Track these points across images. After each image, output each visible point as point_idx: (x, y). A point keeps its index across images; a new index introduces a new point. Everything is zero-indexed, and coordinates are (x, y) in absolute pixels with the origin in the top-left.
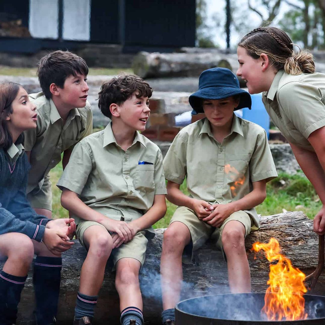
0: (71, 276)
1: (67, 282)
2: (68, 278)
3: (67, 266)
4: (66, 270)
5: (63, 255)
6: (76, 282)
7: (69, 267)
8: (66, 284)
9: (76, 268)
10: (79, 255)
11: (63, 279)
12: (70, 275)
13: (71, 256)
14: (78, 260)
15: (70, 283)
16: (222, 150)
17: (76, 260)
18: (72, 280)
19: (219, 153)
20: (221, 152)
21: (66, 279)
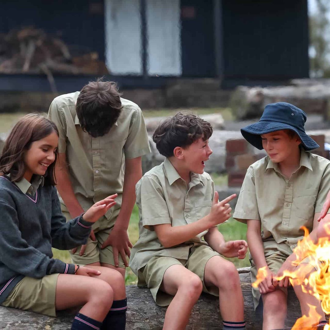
0: (140, 319)
1: (136, 326)
2: (136, 322)
3: (135, 309)
4: (134, 314)
5: (131, 298)
6: (145, 325)
7: (137, 310)
8: (134, 328)
9: (145, 311)
10: (147, 298)
11: (131, 322)
12: (138, 318)
13: (140, 299)
14: (147, 303)
15: (139, 326)
16: (290, 185)
17: (145, 303)
18: (140, 324)
19: (287, 189)
20: (289, 187)
21: (134, 322)
